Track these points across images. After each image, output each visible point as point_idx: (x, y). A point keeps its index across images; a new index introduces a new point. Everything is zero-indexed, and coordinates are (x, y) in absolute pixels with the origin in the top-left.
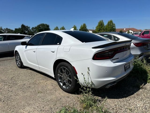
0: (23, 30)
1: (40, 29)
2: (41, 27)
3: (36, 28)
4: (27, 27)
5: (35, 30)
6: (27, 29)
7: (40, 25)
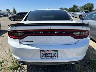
0: (74, 9)
1: (85, 7)
2: (87, 6)
3: (83, 7)
4: (77, 6)
5: (82, 8)
6: (77, 8)
7: (86, 5)
